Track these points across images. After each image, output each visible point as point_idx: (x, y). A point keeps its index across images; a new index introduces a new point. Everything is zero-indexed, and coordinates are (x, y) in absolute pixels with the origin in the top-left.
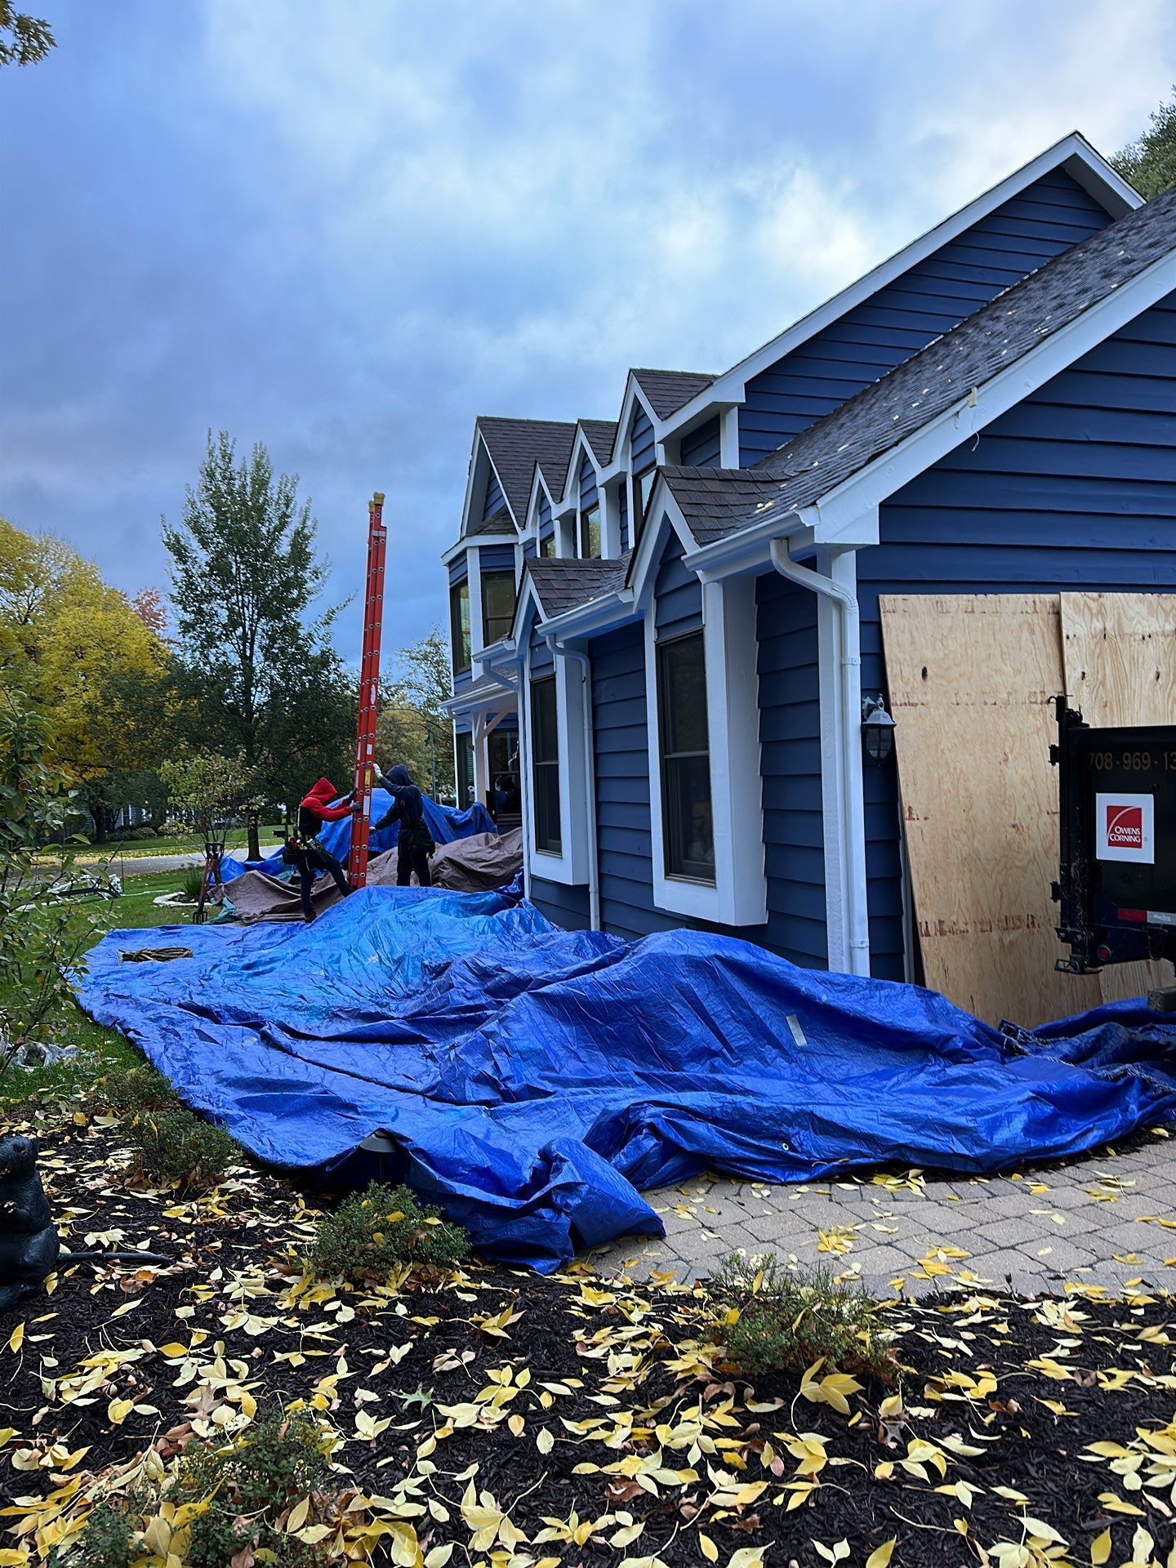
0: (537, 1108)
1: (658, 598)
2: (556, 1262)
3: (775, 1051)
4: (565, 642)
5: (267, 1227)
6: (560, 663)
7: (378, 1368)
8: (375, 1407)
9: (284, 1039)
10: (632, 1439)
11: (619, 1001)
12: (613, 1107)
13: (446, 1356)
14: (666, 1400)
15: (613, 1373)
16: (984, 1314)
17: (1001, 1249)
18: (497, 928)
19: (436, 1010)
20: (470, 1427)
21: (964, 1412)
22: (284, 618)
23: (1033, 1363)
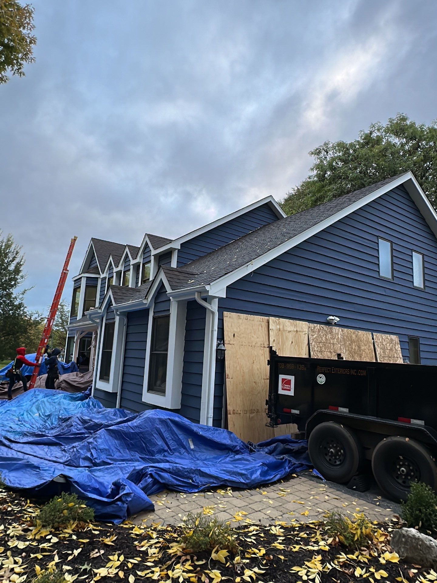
0: (107, 469)
1: (155, 303)
2: (122, 520)
3: (184, 450)
4: (120, 312)
5: (15, 511)
6: (117, 319)
7: (70, 558)
8: (71, 571)
9: (7, 443)
10: (161, 576)
11: (136, 432)
12: (137, 468)
13: (95, 552)
14: (169, 563)
15: (150, 555)
16: (256, 531)
17: (257, 511)
18: (85, 406)
19: (66, 434)
20: (106, 576)
21: (257, 560)
22: (7, 290)
23: (273, 544)
